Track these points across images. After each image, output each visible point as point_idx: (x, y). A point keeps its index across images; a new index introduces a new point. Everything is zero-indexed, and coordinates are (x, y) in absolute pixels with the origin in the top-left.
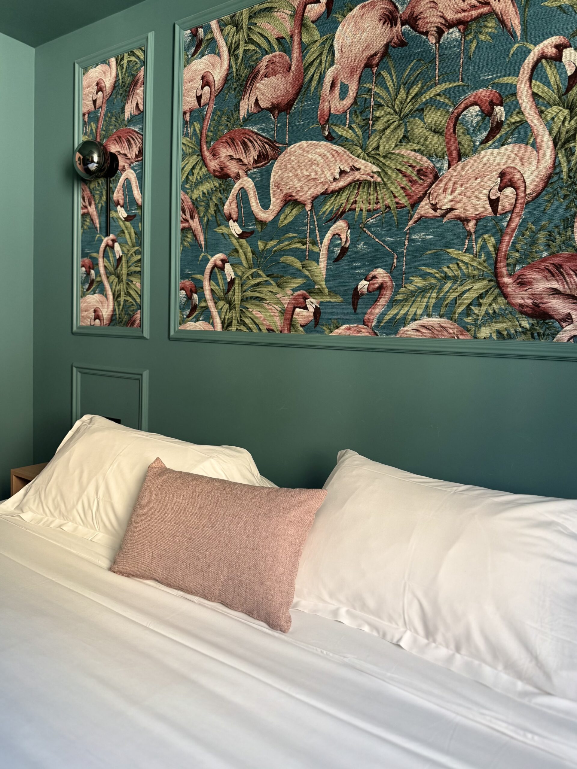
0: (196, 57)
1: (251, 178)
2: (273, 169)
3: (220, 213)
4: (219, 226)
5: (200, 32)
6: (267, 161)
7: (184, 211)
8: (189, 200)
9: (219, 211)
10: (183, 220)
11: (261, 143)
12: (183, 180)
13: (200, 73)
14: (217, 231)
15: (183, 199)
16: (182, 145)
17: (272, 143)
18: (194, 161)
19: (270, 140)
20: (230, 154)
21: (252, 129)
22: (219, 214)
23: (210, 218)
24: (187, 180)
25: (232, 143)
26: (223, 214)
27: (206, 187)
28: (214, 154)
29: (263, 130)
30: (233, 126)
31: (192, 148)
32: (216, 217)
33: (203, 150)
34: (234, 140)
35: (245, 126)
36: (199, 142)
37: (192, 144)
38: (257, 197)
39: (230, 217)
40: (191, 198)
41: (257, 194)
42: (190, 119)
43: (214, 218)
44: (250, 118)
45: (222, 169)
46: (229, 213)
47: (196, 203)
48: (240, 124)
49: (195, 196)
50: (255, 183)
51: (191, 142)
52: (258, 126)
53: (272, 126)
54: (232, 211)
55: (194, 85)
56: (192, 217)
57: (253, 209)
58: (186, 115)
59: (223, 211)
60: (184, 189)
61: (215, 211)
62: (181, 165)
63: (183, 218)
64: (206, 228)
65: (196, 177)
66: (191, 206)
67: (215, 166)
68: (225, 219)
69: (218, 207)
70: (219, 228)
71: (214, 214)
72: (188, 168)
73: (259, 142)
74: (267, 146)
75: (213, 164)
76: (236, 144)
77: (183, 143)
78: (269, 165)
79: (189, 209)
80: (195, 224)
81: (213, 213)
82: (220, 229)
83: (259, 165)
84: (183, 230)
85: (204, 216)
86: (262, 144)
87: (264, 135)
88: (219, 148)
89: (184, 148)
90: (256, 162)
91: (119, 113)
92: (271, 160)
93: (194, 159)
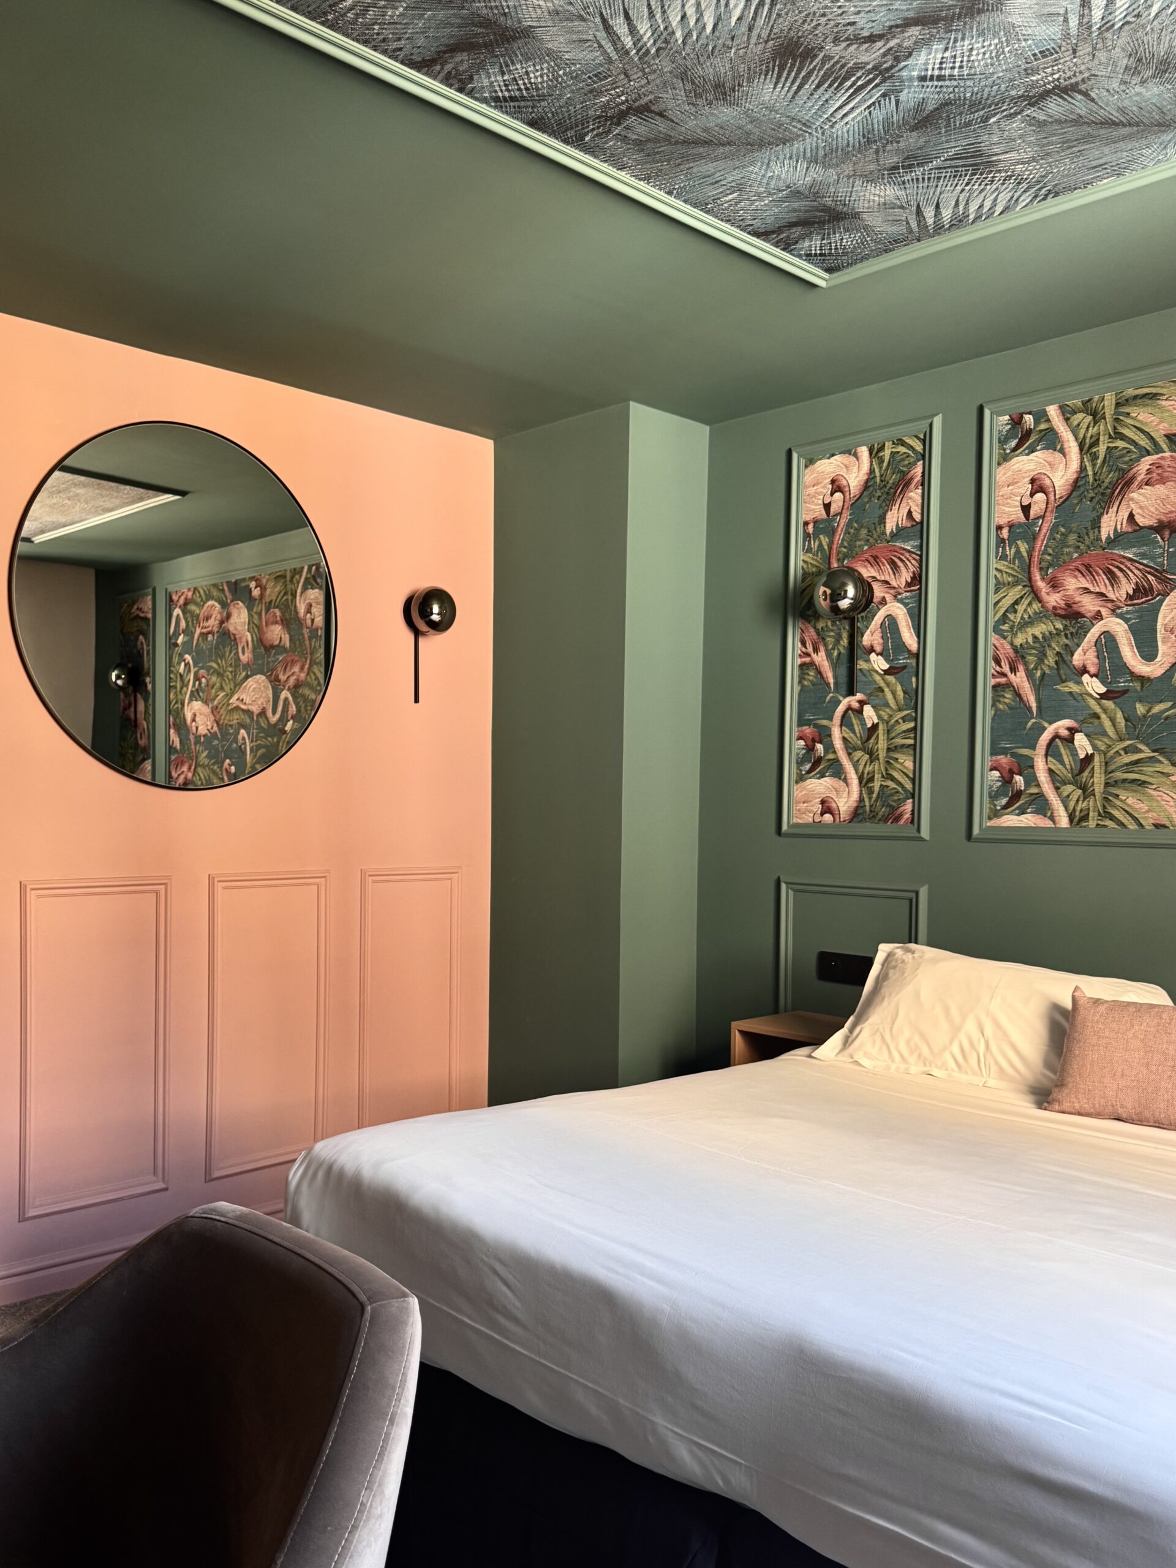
0: (1021, 453)
1: (1121, 619)
2: (1162, 608)
3: (1067, 664)
4: (1064, 681)
5: (1027, 419)
6: (1150, 597)
7: (998, 661)
8: (1008, 647)
9: (1064, 661)
10: (995, 673)
11: (1139, 572)
12: (996, 619)
13: (1028, 474)
14: (1061, 688)
15: (997, 645)
16: (994, 571)
17: (1161, 573)
18: (1017, 593)
19: (1156, 570)
20: (1084, 586)
21: (1122, 553)
22: (1062, 665)
23: (1047, 671)
24: (1004, 618)
25: (1088, 570)
26: (1072, 667)
27: (1039, 630)
28: (1055, 585)
29: (1144, 555)
30: (1089, 548)
31: (1013, 575)
32: (1058, 669)
33: (1033, 578)
34: (1091, 567)
35: (1110, 549)
36: (1026, 567)
37: (1015, 570)
38: (1134, 644)
39: (1084, 670)
40: (1012, 644)
41: (1132, 639)
42: (1009, 536)
43: (1056, 672)
44: (1118, 539)
45: (1069, 605)
46: (1081, 665)
47: (1019, 650)
48: (1101, 546)
49: (1019, 640)
50: (1128, 625)
51: (1012, 568)
52: (1134, 550)
53: (1159, 551)
54: (1088, 662)
55: (1017, 491)
56: (1014, 670)
57: (1125, 660)
58: (1001, 530)
59: (1071, 662)
60: (996, 630)
61: (1057, 663)
62: (993, 599)
63: (996, 671)
64: (1040, 685)
65: (1020, 615)
66: (1012, 655)
67: (1056, 601)
68: (1074, 673)
69: (1062, 657)
70: (1064, 684)
71: (1055, 666)
72: (1006, 603)
73: (1136, 572)
74: (1150, 577)
75: (1053, 599)
76: (1094, 573)
77: (996, 569)
78: (1155, 603)
79: (1007, 658)
80: (1020, 679)
81: (1053, 664)
82: (1066, 687)
83: (1136, 601)
84: (995, 687)
85: (1036, 668)
86: (1141, 575)
87: (1145, 562)
88: (1064, 578)
89: (999, 576)
90: (1130, 597)
91: (874, 524)
92: (1157, 595)
93: (1015, 592)
